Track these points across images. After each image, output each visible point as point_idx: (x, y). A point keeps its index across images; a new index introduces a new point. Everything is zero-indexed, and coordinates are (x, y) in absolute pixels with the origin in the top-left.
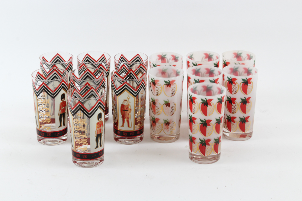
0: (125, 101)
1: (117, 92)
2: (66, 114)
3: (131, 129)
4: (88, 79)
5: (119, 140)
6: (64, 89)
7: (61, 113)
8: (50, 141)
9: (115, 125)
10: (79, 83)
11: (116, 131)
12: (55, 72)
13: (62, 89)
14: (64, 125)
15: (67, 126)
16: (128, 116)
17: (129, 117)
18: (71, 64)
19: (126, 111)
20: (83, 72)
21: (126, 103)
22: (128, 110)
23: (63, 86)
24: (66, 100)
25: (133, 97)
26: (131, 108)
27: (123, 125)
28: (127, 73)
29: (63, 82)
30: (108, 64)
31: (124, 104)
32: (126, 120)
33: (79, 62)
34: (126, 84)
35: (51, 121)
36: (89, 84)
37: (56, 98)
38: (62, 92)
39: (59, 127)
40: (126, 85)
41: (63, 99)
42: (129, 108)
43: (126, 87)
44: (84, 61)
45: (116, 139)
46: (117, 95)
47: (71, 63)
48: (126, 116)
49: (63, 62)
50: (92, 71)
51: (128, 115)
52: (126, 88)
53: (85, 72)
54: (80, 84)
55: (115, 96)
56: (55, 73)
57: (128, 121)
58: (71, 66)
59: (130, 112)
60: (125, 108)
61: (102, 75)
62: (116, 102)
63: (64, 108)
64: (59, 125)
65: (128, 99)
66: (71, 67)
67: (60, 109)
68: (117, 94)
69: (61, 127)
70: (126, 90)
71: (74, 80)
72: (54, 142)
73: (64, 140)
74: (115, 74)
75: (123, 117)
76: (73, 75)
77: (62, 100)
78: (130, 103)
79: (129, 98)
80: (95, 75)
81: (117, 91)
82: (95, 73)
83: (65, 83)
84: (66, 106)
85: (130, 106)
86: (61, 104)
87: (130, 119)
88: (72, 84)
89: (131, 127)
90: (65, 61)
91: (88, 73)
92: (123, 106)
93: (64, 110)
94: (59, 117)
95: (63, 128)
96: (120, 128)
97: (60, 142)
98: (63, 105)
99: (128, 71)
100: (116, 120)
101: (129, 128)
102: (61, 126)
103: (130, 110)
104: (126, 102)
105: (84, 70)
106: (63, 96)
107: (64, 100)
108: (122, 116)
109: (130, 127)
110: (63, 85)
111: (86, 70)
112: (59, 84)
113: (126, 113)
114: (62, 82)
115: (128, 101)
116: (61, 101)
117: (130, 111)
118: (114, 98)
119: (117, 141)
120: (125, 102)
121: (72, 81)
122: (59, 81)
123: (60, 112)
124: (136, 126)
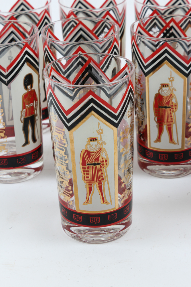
0: (163, 85)
1: (146, 68)
2: (37, 118)
3: (177, 147)
4: (82, 41)
5: (148, 167)
6: (31, 65)
7: (26, 115)
8: (10, 174)
9: (142, 139)
10: (64, 50)
11: (143, 150)
12: (12, 29)
13: (26, 64)
14: (34, 140)
15: (41, 141)
16: (170, 120)
17: (172, 122)
18: (46, 14)
19: (166, 107)
20: (72, 29)
21: (165, 92)
22: (170, 106)
23: (27, 58)
24: (35, 87)
25: (182, 77)
26: (177, 102)
27: (159, 139)
28: (162, 28)
29: (27, 49)
30: (120, 14)
31: (162, 94)
32: (165, 127)
33: (62, 12)
34: (166, 48)
35: (5, 134)
36: (83, 51)
37: (12, 84)
38: (26, 70)
39: (24, 145)
40: (166, 51)
41: (28, 85)
42: (174, 101)
43: (166, 54)
44: (75, 7)
45: (143, 166)
46: (146, 74)
47: (47, 11)
48: (165, 120)
49: (28, 9)
50: (91, 26)
51: (170, 118)
52: (166, 58)
53: (75, 28)
54: (64, 53)
55: (141, 76)
56: (12, 32)
57: (170, 130)
58: (46, 18)
59: (174, 110)
60: (165, 101)
61: (112, 31)
62: (144, 89)
63: (31, 104)
64: (24, 142)
65: (170, 83)
66: (46, 20)
67: (24, 107)
68: (146, 71)
69: (27, 146)
70: (166, 61)
71: (52, 45)
72: (17, 175)
73: (37, 170)
74: (139, 29)
75: (160, 122)
76: (49, 34)
77: (26, 87)
78: (175, 90)
79: (173, 80)
80: (97, 35)
81: (146, 65)
82: (97, 32)
83: (31, 50)
84: (36, 100)
85: (176, 98)
86: (25, 96)
87: (174, 125)
88: (46, 53)
89: (176, 142)
90: (33, 8)
91: (81, 29)
92: (159, 98)
93: (32, 109)
94: (21, 125)
95: (31, 147)
96: (152, 144)
97: (29, 174)
98: (29, 99)
99: (164, 25)
100: (143, 127)
101: (172, 145)
102: (27, 143)
103: (176, 106)
104: (167, 88)
105: (73, 26)
106: (28, 80)
107: (31, 87)
108: (158, 119)
109: (174, 143)
110: (27, 56)
111: (77, 25)
112: (19, 51)
113: (166, 112)
114: (24, 48)
115: (170, 85)
116: (25, 91)
117: (174, 107)
118: (139, 81)
119: (143, 169)
120: (164, 88)
121: (46, 46)
122: (18, 46)
123: (23, 115)
124: (186, 139)
